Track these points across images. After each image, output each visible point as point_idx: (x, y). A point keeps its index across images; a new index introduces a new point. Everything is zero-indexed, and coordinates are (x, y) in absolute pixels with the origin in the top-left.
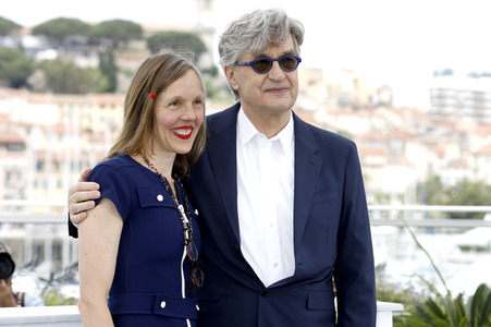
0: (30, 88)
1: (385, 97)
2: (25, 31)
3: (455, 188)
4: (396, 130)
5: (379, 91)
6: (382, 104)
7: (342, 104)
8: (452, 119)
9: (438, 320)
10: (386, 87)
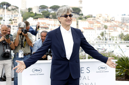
0: (49, 18)
1: (113, 19)
2: (49, 8)
3: (126, 35)
4: (115, 25)
5: (112, 18)
6: (112, 20)
7: (105, 20)
8: (125, 23)
9: (123, 61)
10: (113, 17)
